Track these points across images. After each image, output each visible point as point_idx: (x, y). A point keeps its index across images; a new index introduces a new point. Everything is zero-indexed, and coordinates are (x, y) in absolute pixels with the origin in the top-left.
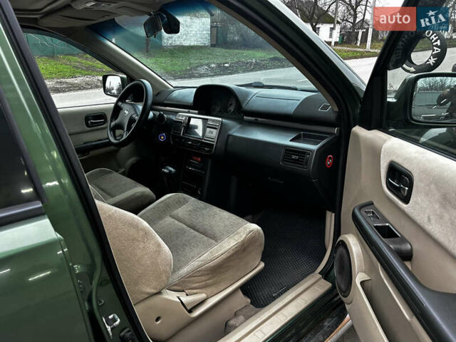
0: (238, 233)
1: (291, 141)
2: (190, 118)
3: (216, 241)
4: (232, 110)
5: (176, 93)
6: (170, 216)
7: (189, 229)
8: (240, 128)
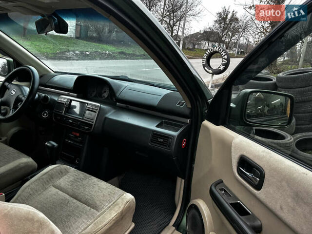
0: (117, 204)
1: (156, 126)
2: (71, 100)
3: (97, 210)
4: (106, 96)
5: (57, 78)
6: (53, 186)
7: (72, 199)
8: (114, 112)
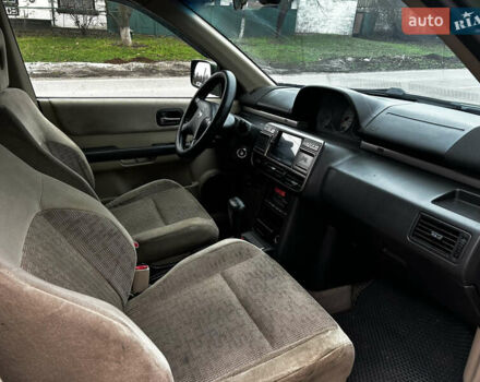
1: (434, 202)
2: (281, 132)
4: (347, 127)
